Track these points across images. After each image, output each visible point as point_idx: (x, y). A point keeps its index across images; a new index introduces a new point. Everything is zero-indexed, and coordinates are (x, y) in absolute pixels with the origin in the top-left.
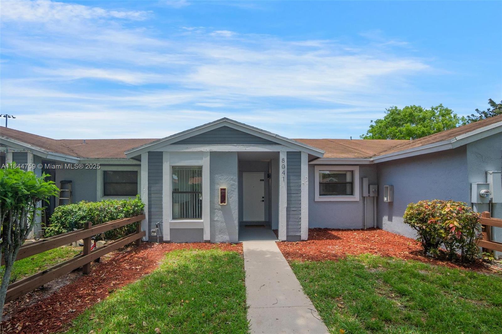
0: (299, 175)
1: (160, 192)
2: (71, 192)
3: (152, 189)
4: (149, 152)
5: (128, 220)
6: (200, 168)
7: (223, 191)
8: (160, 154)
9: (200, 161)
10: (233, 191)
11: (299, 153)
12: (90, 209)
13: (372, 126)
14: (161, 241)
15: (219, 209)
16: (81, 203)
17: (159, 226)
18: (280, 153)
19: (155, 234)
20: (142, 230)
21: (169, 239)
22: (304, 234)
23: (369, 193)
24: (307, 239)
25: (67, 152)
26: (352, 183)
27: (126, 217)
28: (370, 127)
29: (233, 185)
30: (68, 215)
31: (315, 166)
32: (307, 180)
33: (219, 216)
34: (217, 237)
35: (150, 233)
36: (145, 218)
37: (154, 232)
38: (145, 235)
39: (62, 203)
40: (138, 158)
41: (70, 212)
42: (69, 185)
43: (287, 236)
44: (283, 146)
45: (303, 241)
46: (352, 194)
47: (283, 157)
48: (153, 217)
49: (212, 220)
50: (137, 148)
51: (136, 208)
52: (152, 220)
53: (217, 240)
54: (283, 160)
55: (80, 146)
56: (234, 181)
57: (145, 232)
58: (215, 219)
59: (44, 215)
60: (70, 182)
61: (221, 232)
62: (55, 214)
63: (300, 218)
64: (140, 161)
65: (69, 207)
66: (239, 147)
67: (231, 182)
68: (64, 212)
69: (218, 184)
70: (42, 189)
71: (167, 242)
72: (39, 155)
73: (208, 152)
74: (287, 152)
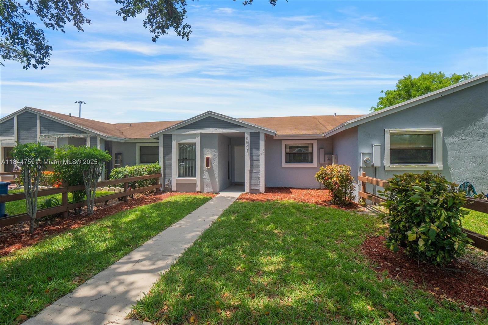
0: (258, 148)
1: (170, 160)
2: (121, 161)
3: (166, 158)
4: (164, 135)
5: (149, 176)
6: (195, 144)
7: (208, 159)
8: (170, 136)
9: (194, 140)
10: (215, 159)
11: (258, 133)
12: (131, 171)
13: (381, 98)
14: (171, 191)
15: (206, 171)
16: (126, 167)
17: (170, 181)
18: (245, 134)
19: (168, 186)
20: (160, 184)
21: (175, 190)
22: (262, 188)
23: (325, 161)
24: (263, 192)
25: (119, 135)
26: (312, 153)
27: (148, 174)
28: (380, 99)
29: (215, 155)
30: (119, 174)
31: (282, 141)
32: (264, 151)
33: (206, 175)
34: (205, 189)
35: (164, 185)
36: (161, 176)
37: (167, 185)
38: (161, 187)
39: (116, 167)
40: (158, 139)
41: (119, 173)
42: (120, 156)
43: (250, 190)
44: (247, 129)
45: (261, 193)
46: (312, 162)
47: (247, 136)
48: (166, 175)
49: (202, 179)
50: (157, 132)
51: (155, 170)
52: (166, 178)
53: (205, 191)
54: (247, 138)
55: (128, 128)
56: (216, 152)
57: (161, 185)
58: (204, 178)
59: (106, 174)
60: (121, 154)
61: (207, 185)
62: (112, 173)
63: (259, 178)
64: (159, 139)
65: (120, 169)
66: (219, 130)
67: (214, 153)
68: (116, 172)
69: (205, 154)
70: (106, 156)
71: (175, 192)
72: (103, 138)
73: (199, 134)
74: (250, 132)
